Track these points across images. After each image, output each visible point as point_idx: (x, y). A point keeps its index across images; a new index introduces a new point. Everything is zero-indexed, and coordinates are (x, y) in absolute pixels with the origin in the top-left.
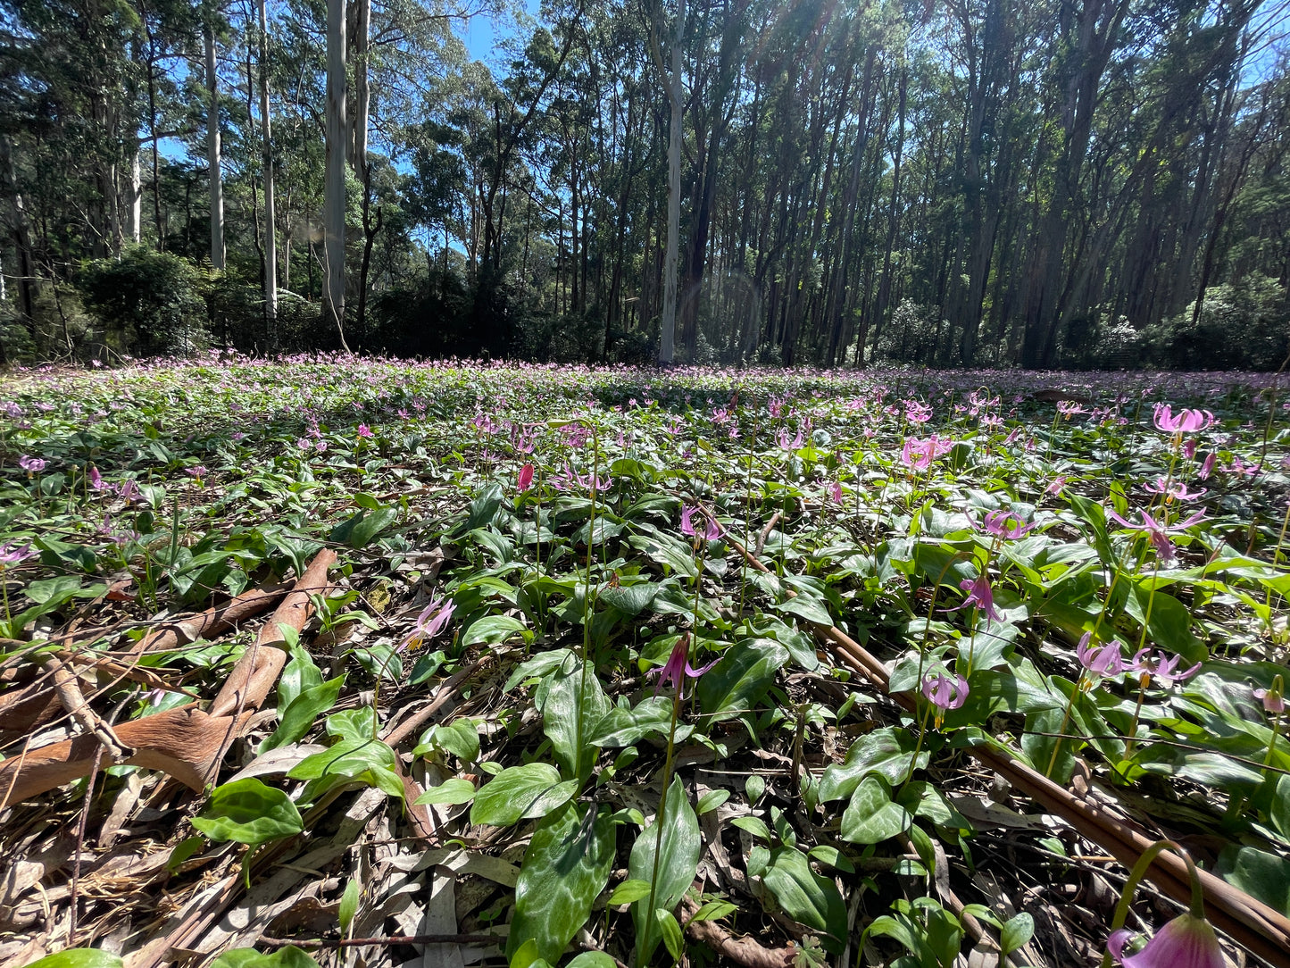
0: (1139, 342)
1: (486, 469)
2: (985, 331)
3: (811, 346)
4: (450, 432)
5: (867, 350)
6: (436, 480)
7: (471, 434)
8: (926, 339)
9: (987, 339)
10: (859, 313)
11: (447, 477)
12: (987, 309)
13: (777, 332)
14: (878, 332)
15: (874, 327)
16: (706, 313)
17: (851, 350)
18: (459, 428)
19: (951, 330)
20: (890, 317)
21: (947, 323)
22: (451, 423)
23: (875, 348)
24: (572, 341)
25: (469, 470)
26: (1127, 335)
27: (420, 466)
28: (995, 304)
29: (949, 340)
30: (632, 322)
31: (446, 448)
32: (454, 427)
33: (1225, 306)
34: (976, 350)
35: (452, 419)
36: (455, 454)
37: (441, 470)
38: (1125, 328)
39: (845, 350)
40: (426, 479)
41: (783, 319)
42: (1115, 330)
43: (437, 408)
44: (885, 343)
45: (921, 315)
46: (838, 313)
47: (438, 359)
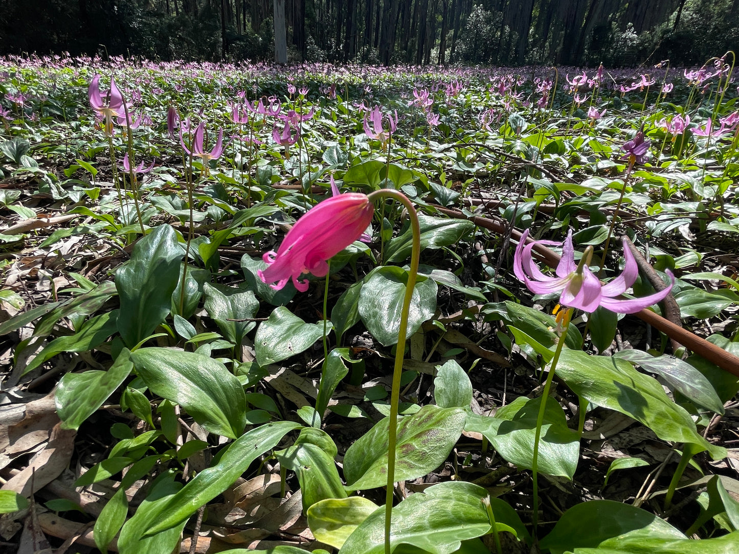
0: (638, 45)
1: (129, 182)
2: (534, 36)
3: (402, 49)
4: (74, 135)
5: (448, 52)
6: (60, 202)
7: (100, 135)
8: (492, 43)
9: (534, 44)
10: (440, 18)
11: (75, 197)
12: (535, 17)
13: (373, 37)
14: (455, 37)
15: (452, 32)
16: (311, 16)
17: (434, 53)
18: (84, 129)
19: (510, 36)
20: (465, 23)
21: (507, 28)
22: (73, 124)
23: (453, 51)
24: (189, 43)
25: (107, 184)
26: (632, 40)
27: (34, 182)
28: (541, 12)
29: (508, 44)
30: (245, 25)
31: (70, 156)
32: (77, 129)
33: (694, 16)
34: (527, 53)
35: (75, 119)
36: (81, 163)
37: (66, 187)
38: (631, 34)
39: (430, 53)
40: (45, 202)
41: (378, 24)
42: (624, 36)
43: (52, 106)
44: (462, 47)
45: (488, 21)
46: (423, 20)
47: (48, 55)
